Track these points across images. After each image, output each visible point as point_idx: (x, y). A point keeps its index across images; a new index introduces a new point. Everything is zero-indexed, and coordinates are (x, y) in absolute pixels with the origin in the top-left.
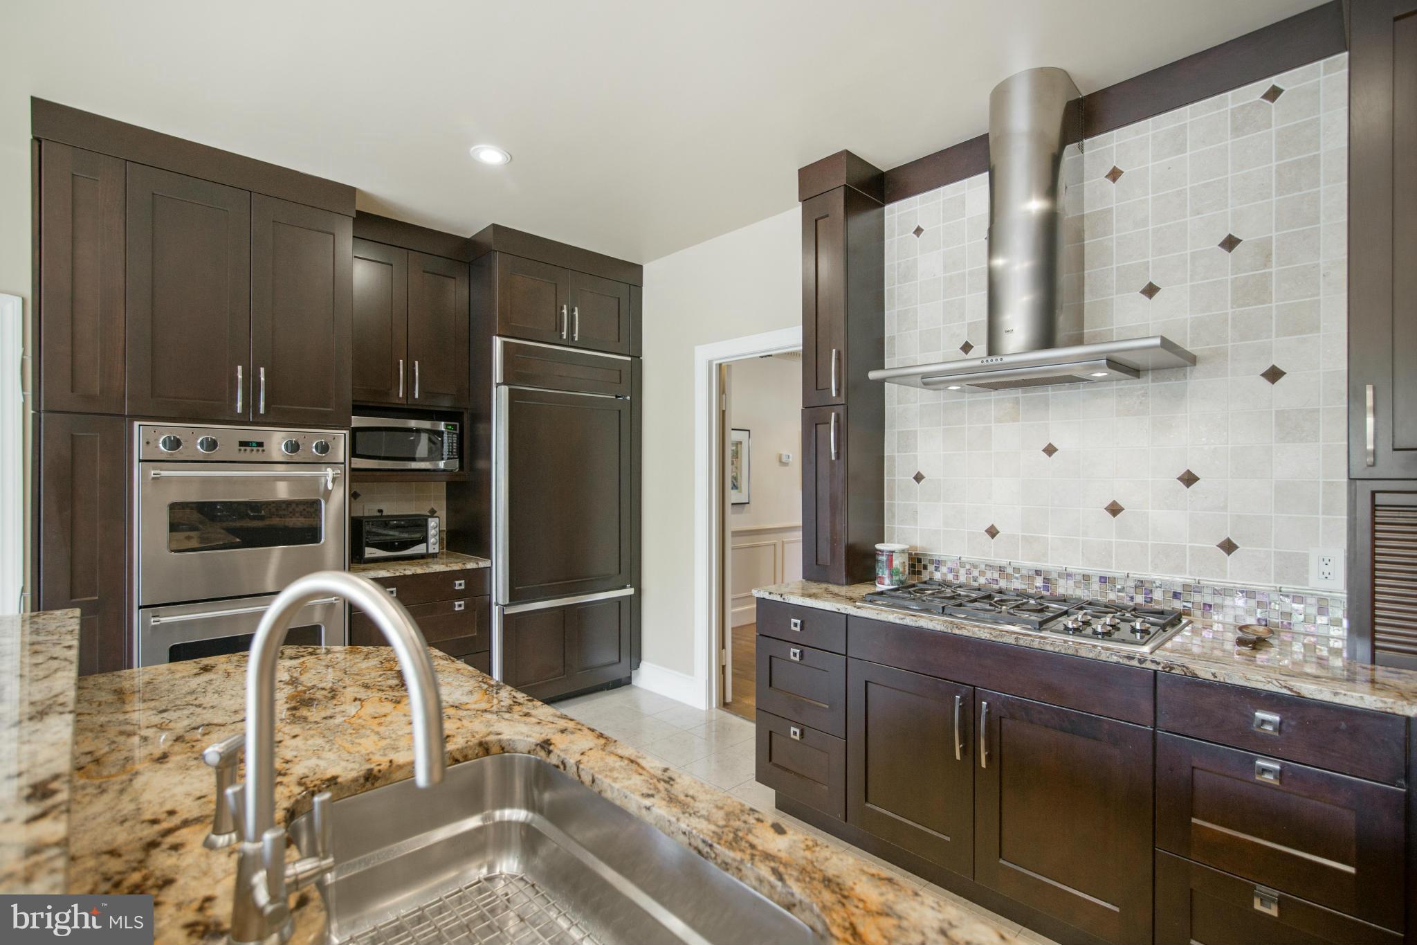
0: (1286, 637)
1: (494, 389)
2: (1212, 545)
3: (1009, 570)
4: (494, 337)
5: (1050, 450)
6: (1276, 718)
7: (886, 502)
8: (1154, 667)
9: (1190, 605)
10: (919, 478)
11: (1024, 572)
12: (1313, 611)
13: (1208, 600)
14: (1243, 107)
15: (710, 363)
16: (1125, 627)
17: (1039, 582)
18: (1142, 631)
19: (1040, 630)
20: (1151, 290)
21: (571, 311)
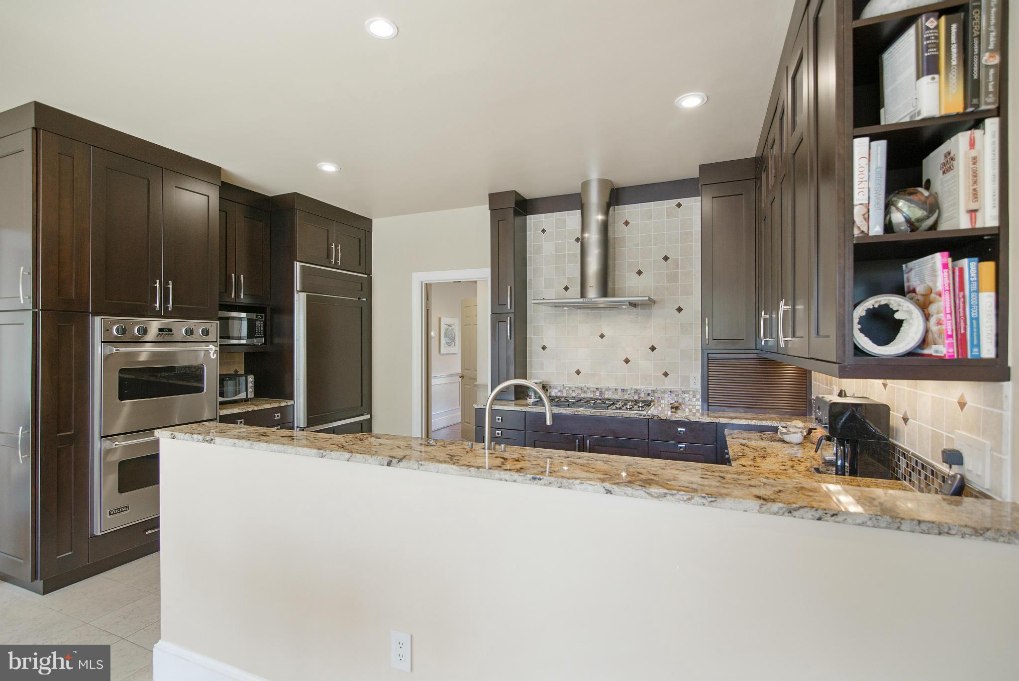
0: (683, 406)
1: (296, 294)
2: (660, 374)
3: (585, 389)
4: (295, 262)
5: (602, 336)
6: (684, 430)
7: (528, 360)
8: (648, 417)
9: (653, 398)
10: (544, 348)
11: (591, 389)
12: (691, 396)
13: (659, 395)
14: (670, 208)
15: (422, 283)
16: (636, 407)
17: (598, 394)
18: (641, 407)
19: (607, 409)
20: (640, 273)
21: (336, 246)
